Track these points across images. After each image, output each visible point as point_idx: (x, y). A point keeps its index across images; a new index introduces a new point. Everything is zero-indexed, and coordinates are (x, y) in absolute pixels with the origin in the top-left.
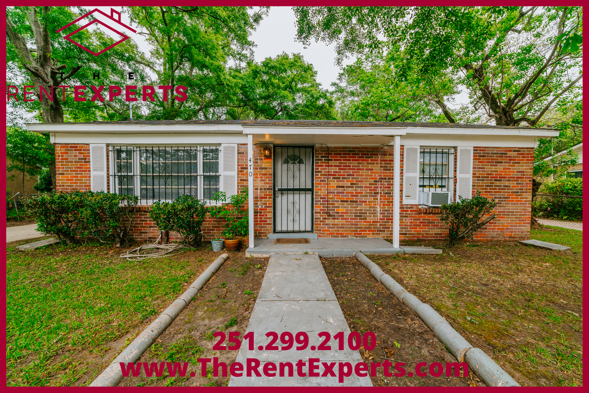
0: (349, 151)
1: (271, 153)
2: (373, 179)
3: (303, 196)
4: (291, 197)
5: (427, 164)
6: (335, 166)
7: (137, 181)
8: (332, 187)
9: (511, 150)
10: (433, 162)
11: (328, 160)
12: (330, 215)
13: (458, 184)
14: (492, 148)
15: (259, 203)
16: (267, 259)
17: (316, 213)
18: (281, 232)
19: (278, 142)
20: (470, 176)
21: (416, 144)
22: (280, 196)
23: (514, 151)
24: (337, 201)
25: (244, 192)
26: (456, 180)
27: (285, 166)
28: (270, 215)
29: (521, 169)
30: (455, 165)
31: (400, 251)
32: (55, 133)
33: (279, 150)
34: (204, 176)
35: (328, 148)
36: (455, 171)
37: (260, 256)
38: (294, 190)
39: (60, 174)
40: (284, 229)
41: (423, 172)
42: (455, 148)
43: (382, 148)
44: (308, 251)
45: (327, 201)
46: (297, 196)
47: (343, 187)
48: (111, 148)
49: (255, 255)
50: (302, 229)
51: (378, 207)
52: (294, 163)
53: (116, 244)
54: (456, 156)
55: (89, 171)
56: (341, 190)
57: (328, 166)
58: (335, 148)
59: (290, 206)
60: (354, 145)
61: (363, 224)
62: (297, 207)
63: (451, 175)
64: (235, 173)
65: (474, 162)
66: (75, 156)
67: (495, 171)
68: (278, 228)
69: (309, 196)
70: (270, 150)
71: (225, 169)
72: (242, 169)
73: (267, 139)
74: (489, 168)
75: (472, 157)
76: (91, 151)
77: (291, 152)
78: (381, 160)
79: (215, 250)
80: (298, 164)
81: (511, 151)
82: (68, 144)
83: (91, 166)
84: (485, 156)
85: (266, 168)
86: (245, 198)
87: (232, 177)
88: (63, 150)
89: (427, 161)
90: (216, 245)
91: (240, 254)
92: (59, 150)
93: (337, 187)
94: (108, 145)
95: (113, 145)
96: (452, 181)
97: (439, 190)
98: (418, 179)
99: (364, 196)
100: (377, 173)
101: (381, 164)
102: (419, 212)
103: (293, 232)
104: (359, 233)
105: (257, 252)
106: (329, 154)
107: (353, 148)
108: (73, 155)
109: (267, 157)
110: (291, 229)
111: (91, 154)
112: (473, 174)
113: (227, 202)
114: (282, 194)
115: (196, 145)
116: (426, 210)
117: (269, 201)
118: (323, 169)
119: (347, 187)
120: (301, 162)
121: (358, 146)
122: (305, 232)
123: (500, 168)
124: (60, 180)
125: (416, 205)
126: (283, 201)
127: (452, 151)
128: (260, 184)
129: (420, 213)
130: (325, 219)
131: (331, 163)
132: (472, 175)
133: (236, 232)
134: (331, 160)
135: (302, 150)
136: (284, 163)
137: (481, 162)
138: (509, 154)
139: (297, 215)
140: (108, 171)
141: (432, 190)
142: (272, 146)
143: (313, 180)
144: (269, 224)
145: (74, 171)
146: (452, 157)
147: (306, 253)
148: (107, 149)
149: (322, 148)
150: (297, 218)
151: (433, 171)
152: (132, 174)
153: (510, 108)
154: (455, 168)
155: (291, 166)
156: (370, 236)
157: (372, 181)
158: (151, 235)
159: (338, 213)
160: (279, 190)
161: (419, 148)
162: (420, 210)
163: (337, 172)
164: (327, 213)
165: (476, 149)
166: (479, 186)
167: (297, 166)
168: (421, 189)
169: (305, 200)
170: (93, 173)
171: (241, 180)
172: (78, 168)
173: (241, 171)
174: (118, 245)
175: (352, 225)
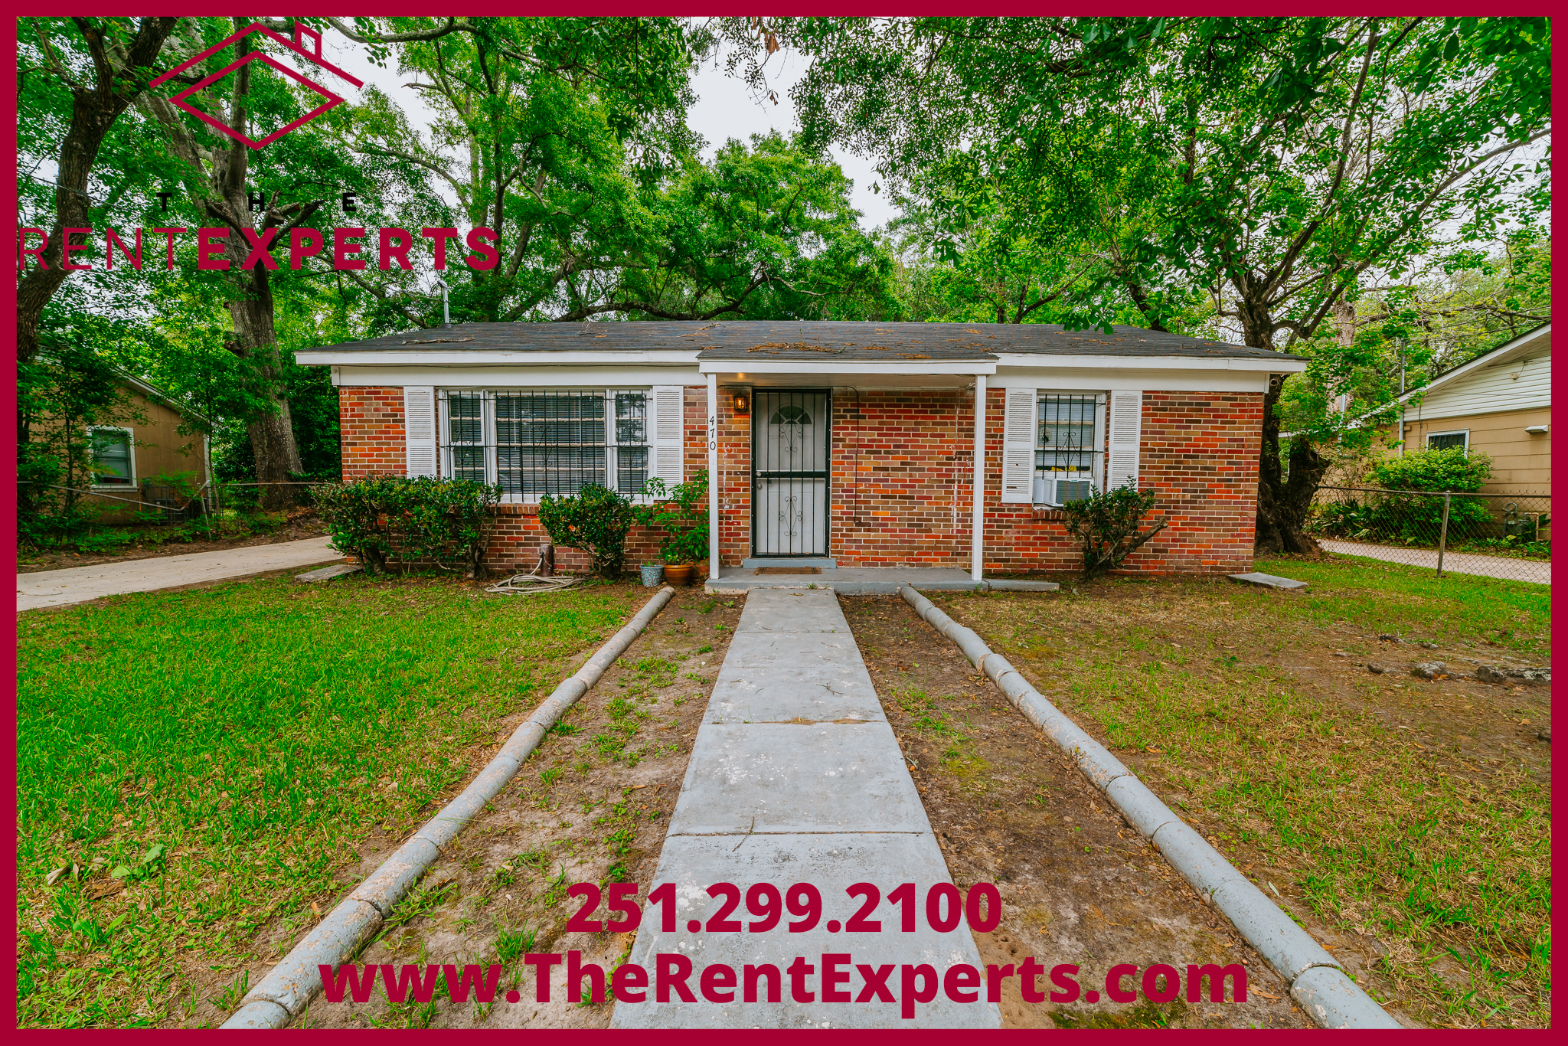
0: (899, 400)
1: (747, 404)
2: (944, 453)
3: (808, 487)
4: (785, 488)
5: (1051, 426)
6: (871, 429)
7: (491, 456)
8: (864, 469)
9: (1217, 396)
10: (1063, 420)
11: (858, 417)
12: (860, 524)
13: (1110, 464)
14: (1181, 392)
15: (725, 500)
16: (744, 597)
17: (834, 519)
18: (767, 556)
19: (760, 383)
20: (1135, 448)
21: (1029, 386)
22: (765, 486)
23: (1225, 399)
24: (873, 497)
25: (699, 478)
26: (1107, 455)
27: (775, 429)
28: (746, 523)
29: (1237, 434)
30: (1108, 426)
31: (981, 585)
32: (341, 368)
33: (762, 397)
34: (619, 447)
35: (857, 393)
36: (1107, 438)
37: (730, 591)
38: (791, 475)
39: (348, 444)
40: (773, 550)
41: (1046, 439)
42: (1108, 393)
43: (962, 394)
44: (817, 583)
45: (856, 496)
46: (797, 487)
47: (887, 469)
48: (441, 395)
49: (722, 591)
50: (808, 550)
51: (954, 508)
52: (791, 423)
53: (468, 572)
54: (1108, 409)
55: (404, 438)
56: (881, 475)
57: (858, 429)
58: (871, 393)
59: (785, 506)
60: (908, 389)
61: (923, 540)
62: (798, 508)
63: (1099, 445)
64: (679, 442)
65: (1143, 421)
66: (376, 410)
67: (1185, 439)
68: (762, 549)
69: (821, 488)
70: (746, 399)
71: (661, 435)
72: (694, 434)
73: (741, 378)
74: (1173, 433)
75: (1139, 412)
76: (406, 401)
77: (785, 401)
78: (960, 418)
79: (647, 584)
80: (799, 426)
81: (1217, 399)
82: (363, 387)
83: (407, 429)
84: (1165, 409)
85: (738, 434)
86: (700, 490)
87: (675, 450)
88: (355, 399)
89: (1052, 418)
90: (649, 574)
91: (694, 591)
92: (345, 398)
93: (875, 469)
94: (436, 389)
95: (446, 389)
96: (1099, 459)
97: (1075, 477)
98: (1033, 454)
99: (927, 487)
100: (953, 441)
101: (960, 424)
102: (1035, 518)
103: (790, 556)
104: (915, 559)
105: (725, 585)
106: (859, 405)
107: (906, 393)
108: (373, 409)
109: (740, 412)
110: (785, 550)
111: (406, 407)
112: (1142, 444)
113: (667, 498)
114: (769, 482)
115: (603, 388)
116: (1047, 513)
117: (745, 497)
118: (848, 436)
119: (893, 469)
120: (805, 420)
121: (916, 389)
122: (813, 555)
123: (1195, 432)
124: (349, 455)
125: (1029, 505)
126: (770, 497)
127: (1103, 398)
128: (729, 463)
129: (1036, 521)
130: (851, 530)
131: (863, 423)
132: (1138, 447)
133: (684, 552)
134: (864, 417)
135: (808, 397)
136: (773, 422)
137: (1159, 421)
138: (1214, 404)
139: (799, 523)
140: (437, 438)
141: (1062, 476)
142: (749, 390)
143: (828, 456)
144: (744, 540)
145: (374, 438)
146: (1101, 411)
147: (812, 588)
148: (436, 397)
149: (845, 393)
150: (797, 528)
151: (1063, 438)
152: (482, 444)
153: (1259, 299)
154: (1107, 432)
155: (786, 428)
156: (939, 564)
157: (943, 458)
158: (520, 560)
159: (877, 519)
160: (764, 475)
161: (1035, 393)
162: (1035, 513)
163: (874, 441)
164: (855, 519)
165: (1147, 395)
166: (1154, 467)
167: (797, 428)
168: (1040, 473)
169: (812, 494)
170: (410, 443)
171: (691, 456)
172: (382, 432)
173: (690, 439)
174: (470, 575)
175: (902, 542)
